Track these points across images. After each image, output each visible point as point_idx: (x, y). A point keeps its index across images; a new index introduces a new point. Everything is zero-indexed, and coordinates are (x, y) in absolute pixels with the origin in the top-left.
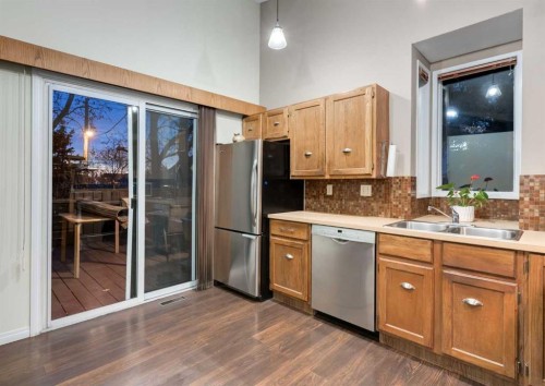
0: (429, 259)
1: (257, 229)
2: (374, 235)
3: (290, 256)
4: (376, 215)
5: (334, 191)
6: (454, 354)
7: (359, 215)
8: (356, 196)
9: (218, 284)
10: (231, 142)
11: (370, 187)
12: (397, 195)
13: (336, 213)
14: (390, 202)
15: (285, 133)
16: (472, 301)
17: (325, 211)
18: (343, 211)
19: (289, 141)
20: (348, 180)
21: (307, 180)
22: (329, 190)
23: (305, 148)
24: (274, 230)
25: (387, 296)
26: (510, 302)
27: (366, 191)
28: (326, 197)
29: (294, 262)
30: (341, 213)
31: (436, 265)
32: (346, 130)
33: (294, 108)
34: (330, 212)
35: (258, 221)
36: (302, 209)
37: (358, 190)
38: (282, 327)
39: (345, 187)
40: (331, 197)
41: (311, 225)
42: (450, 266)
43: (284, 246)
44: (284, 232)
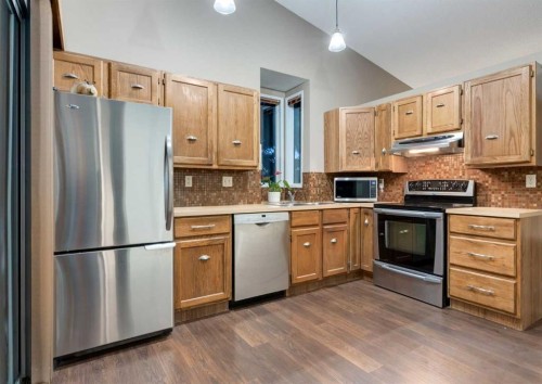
0: (317, 222)
3: (205, 257)
4: (237, 202)
5: (194, 182)
6: (328, 274)
8: (219, 187)
11: (231, 178)
12: (252, 185)
13: (197, 206)
14: (247, 191)
16: (334, 240)
18: (205, 203)
22: (189, 181)
23: (188, 131)
24: (181, 231)
25: (297, 256)
26: (345, 235)
27: (228, 182)
28: (184, 189)
29: (212, 262)
30: (203, 205)
31: (320, 224)
33: (171, 77)
34: (190, 205)
37: (221, 181)
39: (206, 179)
40: (191, 189)
41: (233, 215)
42: (327, 225)
43: (197, 248)
44: (199, 230)
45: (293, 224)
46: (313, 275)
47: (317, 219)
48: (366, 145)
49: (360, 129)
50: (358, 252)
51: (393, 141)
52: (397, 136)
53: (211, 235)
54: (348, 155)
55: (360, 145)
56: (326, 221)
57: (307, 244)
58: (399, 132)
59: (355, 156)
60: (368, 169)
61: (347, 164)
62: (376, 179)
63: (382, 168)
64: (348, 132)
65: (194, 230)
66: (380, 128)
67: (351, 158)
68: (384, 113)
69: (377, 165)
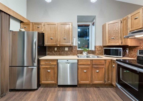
0: (90, 64)
1: (36, 64)
2: (77, 60)
3: (49, 71)
4: (69, 55)
5: (57, 49)
6: (95, 83)
7: (65, 55)
8: (64, 51)
9: (11, 90)
10: (19, 31)
11: (68, 48)
12: (74, 50)
13: (58, 55)
14: (72, 52)
15: (43, 31)
16: (98, 71)
17: (54, 55)
18: (60, 55)
19: (44, 34)
20: (62, 46)
21: (48, 46)
22: (56, 49)
23: (51, 37)
24: (42, 63)
25: (81, 75)
26: (104, 69)
27: (67, 49)
28: (55, 51)
29: (51, 73)
30: (59, 55)
31: (91, 65)
32: (65, 33)
33: (46, 23)
34: (56, 55)
35: (36, 61)
36: (46, 55)
37: (65, 49)
38: (52, 95)
39: (61, 48)
40: (56, 51)
41: (57, 60)
42: (94, 65)
43: (47, 68)
44: (47, 63)
45: (79, 64)
46: (88, 82)
47: (89, 63)
48: (117, 35)
49: (114, 29)
50: (110, 77)
51: (129, 32)
52: (130, 30)
53: (51, 65)
54: (109, 39)
55: (114, 35)
56: (94, 64)
57: (85, 71)
58: (131, 28)
59: (112, 40)
60: (118, 44)
61: (109, 43)
62: (121, 48)
63: (124, 44)
64: (109, 31)
65: (46, 63)
66: (123, 27)
67: (110, 41)
68: (125, 21)
69: (122, 43)
